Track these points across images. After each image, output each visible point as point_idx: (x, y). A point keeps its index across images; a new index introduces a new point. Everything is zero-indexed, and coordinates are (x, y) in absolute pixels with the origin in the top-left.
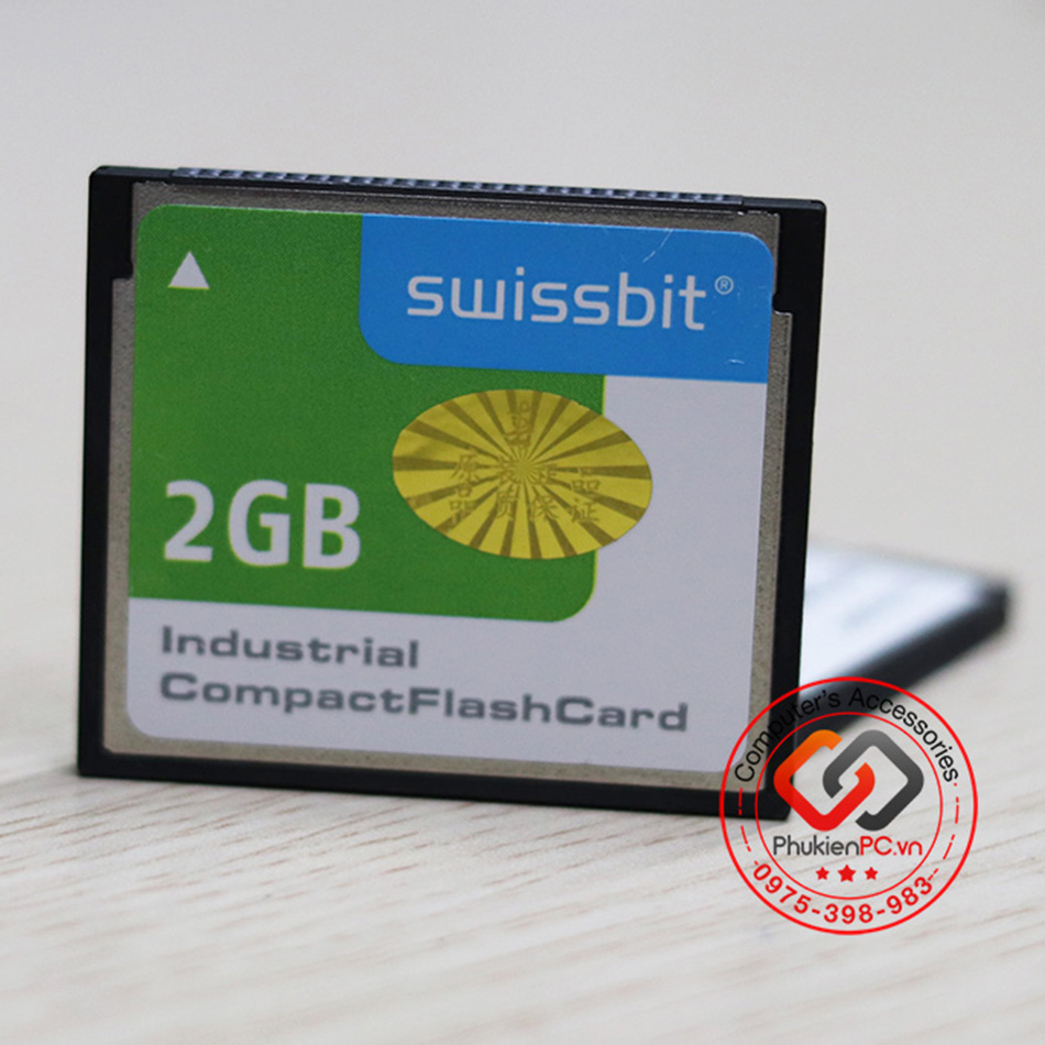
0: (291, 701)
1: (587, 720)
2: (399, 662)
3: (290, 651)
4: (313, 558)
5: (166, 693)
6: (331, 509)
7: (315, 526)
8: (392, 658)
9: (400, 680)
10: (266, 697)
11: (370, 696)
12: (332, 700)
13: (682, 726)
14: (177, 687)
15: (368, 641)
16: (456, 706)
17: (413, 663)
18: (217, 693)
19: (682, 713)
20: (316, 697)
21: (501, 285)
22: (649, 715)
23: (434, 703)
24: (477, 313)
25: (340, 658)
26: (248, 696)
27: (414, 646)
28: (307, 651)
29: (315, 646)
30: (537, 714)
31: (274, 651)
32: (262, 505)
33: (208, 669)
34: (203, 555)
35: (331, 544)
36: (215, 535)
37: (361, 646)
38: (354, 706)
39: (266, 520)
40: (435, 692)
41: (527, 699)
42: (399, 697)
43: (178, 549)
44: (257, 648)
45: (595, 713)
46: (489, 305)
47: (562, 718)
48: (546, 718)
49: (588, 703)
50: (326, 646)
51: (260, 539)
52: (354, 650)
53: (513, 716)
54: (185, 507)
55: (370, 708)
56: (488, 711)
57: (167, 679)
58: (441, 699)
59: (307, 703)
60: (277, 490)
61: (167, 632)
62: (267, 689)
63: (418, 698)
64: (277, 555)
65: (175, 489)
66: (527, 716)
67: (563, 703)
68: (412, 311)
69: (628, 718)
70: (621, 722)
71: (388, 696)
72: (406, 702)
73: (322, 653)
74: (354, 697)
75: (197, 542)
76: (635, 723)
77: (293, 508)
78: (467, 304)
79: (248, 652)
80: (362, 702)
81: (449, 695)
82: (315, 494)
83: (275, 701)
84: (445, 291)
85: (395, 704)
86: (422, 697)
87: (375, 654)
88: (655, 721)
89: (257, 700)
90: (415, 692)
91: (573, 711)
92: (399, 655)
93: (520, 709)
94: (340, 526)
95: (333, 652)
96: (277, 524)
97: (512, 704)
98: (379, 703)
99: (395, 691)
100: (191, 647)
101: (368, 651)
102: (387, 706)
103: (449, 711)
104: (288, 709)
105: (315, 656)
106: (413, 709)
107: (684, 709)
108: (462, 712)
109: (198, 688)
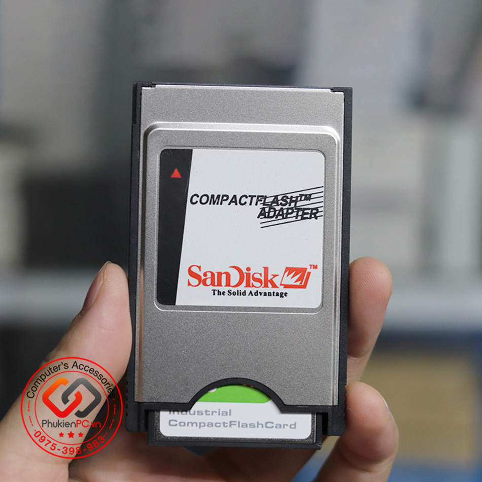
1: (273, 427)
2: (227, 415)
3: (200, 413)
5: (170, 425)
8: (225, 414)
9: (227, 419)
10: (194, 425)
11: (220, 424)
12: (211, 425)
13: (295, 428)
14: (172, 423)
15: (219, 410)
16: (241, 425)
17: (230, 415)
18: (182, 424)
19: (295, 424)
20: (206, 424)
22: (287, 425)
23: (235, 424)
25: (212, 414)
26: (190, 424)
27: (230, 411)
28: (204, 413)
29: (206, 411)
30: (260, 426)
31: (196, 413)
38: (216, 426)
40: (236, 422)
41: (258, 422)
42: (227, 423)
45: (274, 425)
47: (266, 427)
48: (263, 427)
49: (272, 423)
50: (209, 411)
52: (216, 412)
53: (254, 427)
55: (220, 426)
56: (248, 426)
57: (170, 421)
58: (237, 423)
62: (195, 423)
63: (231, 423)
66: (258, 427)
67: (266, 423)
69: (282, 426)
70: (280, 427)
71: (224, 423)
72: (228, 425)
73: (208, 413)
74: (216, 424)
76: (284, 427)
79: (190, 414)
80: (218, 425)
81: (239, 422)
83: (197, 426)
85: (226, 425)
86: (232, 423)
87: (221, 413)
88: (289, 427)
89: (192, 425)
90: (231, 422)
91: (269, 425)
92: (227, 413)
93: (256, 425)
95: (211, 413)
97: (254, 424)
98: (222, 425)
99: (226, 422)
101: (219, 412)
102: (224, 426)
103: (239, 426)
104: (200, 427)
105: (206, 414)
106: (230, 426)
107: (295, 423)
108: (242, 426)
109: (178, 423)
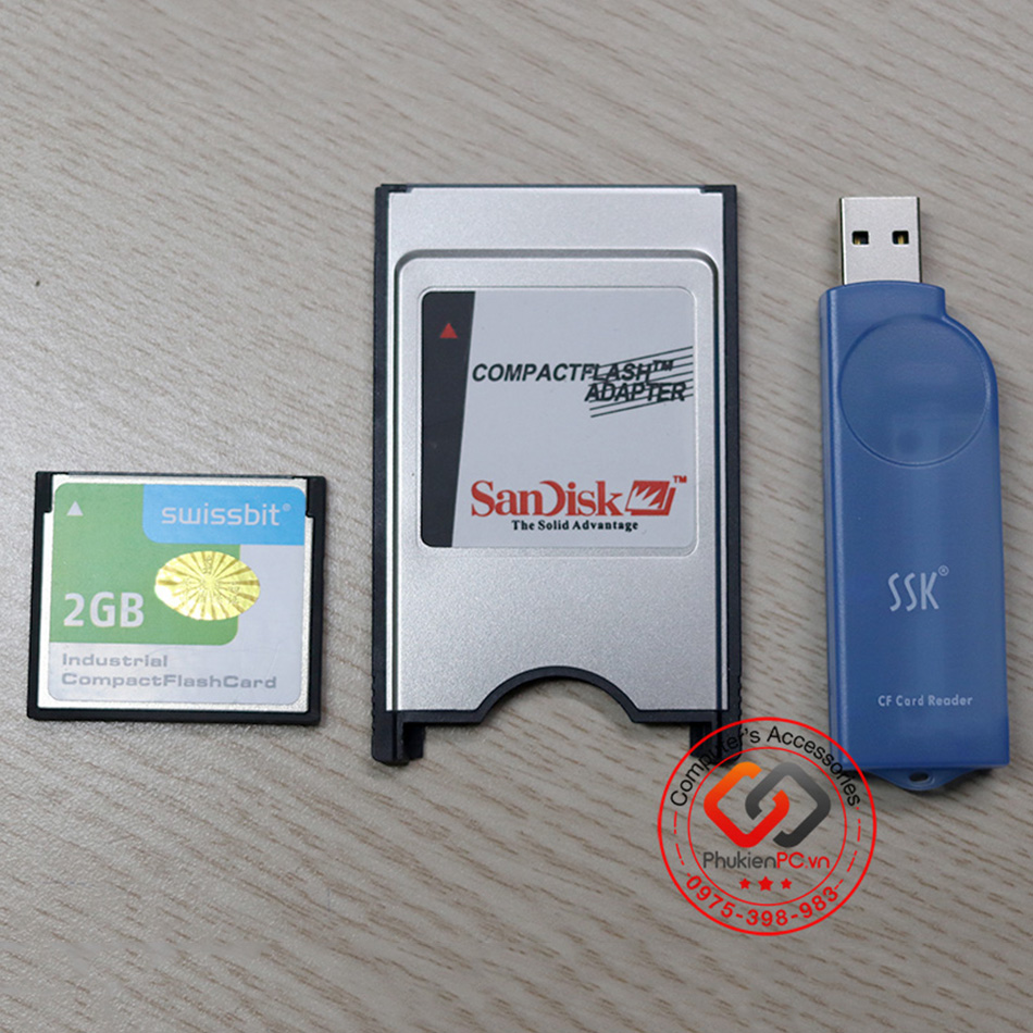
0: (115, 683)
1: (236, 685)
2: (160, 665)
3: (115, 662)
4: (125, 623)
5: (64, 682)
6: (132, 603)
7: (125, 609)
8: (156, 663)
9: (160, 672)
10: (105, 682)
11: (148, 679)
13: (274, 686)
14: (68, 679)
15: (147, 656)
16: (183, 682)
17: (165, 665)
18: (85, 681)
19: (274, 681)
20: (126, 680)
21: (199, 511)
22: (261, 682)
23: (174, 681)
24: (190, 522)
25: (135, 664)
26: (98, 681)
27: (165, 658)
28: (122, 662)
29: (125, 659)
30: (215, 684)
31: (108, 662)
32: (104, 602)
33: (81, 670)
34: (80, 623)
35: (132, 617)
36: (85, 615)
37: (144, 658)
39: (105, 608)
40: (174, 676)
41: (211, 677)
42: (160, 679)
43: (69, 622)
44: (102, 661)
45: (239, 682)
46: (194, 519)
47: (226, 685)
48: (219, 685)
49: (236, 678)
50: (130, 659)
51: (103, 616)
52: (141, 660)
53: (206, 685)
54: (73, 603)
55: (148, 684)
56: (196, 683)
57: (64, 676)
58: (177, 679)
59: (122, 684)
60: (110, 596)
61: (65, 656)
62: (106, 678)
63: (167, 679)
64: (110, 622)
65: (68, 597)
66: (211, 685)
67: (226, 678)
68: (164, 522)
69: (252, 684)
70: (250, 685)
71: (155, 679)
72: (162, 681)
73: (128, 662)
74: (142, 679)
75: (76, 618)
76: (255, 686)
77: (117, 603)
78: (185, 518)
79: (98, 663)
80: (144, 682)
81: (180, 677)
82: (125, 597)
83: (109, 683)
84: (176, 513)
85: (158, 682)
86: (169, 678)
87: (150, 662)
88: (263, 684)
89: (102, 683)
90: (166, 677)
91: (230, 682)
92: (159, 661)
93: (209, 682)
94: (135, 609)
95: (132, 661)
96: (110, 610)
97: (206, 680)
98: (152, 682)
99: (159, 676)
100: (75, 662)
101: (147, 660)
102: (155, 684)
103: (180, 684)
104: (114, 686)
105: (125, 664)
106: (165, 684)
107: (275, 678)
108: (185, 684)
109: (77, 679)
